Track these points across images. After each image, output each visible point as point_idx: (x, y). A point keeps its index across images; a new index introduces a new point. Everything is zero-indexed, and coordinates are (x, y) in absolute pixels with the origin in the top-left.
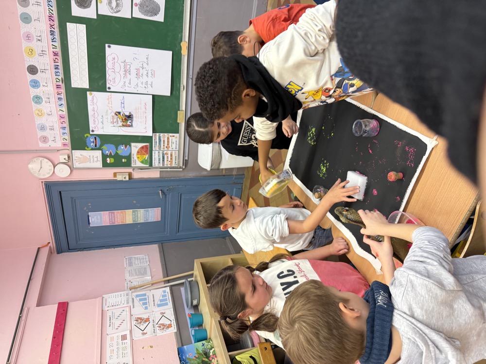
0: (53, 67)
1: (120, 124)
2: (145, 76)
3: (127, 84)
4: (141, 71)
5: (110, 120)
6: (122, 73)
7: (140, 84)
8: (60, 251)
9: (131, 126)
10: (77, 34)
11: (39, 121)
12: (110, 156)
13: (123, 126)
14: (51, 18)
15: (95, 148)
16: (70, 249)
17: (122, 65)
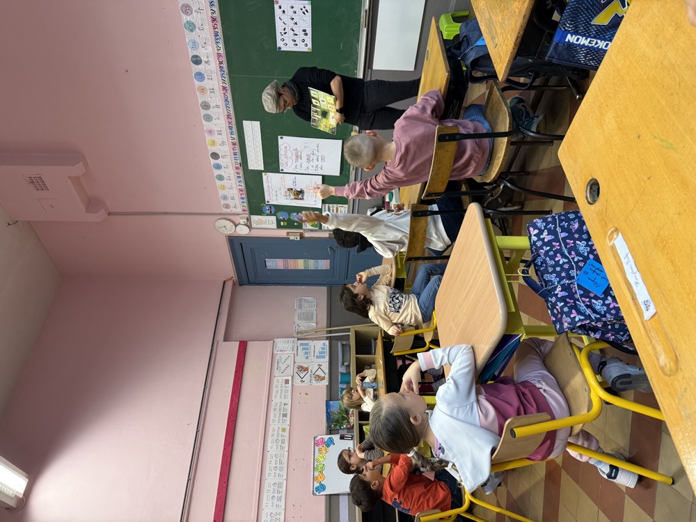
0: (232, 154)
1: (293, 197)
2: (315, 161)
3: (298, 167)
4: (312, 157)
5: (283, 193)
6: (294, 158)
7: (310, 167)
8: (241, 284)
9: (303, 199)
10: (253, 130)
11: (221, 193)
12: (284, 220)
13: (295, 199)
14: (229, 117)
15: (271, 214)
16: (250, 283)
17: (294, 152)
